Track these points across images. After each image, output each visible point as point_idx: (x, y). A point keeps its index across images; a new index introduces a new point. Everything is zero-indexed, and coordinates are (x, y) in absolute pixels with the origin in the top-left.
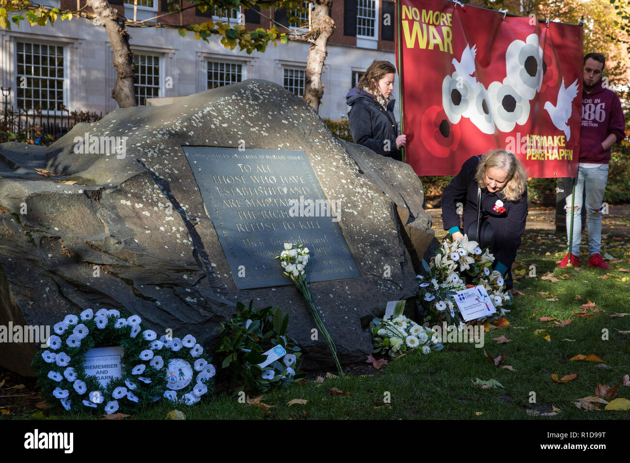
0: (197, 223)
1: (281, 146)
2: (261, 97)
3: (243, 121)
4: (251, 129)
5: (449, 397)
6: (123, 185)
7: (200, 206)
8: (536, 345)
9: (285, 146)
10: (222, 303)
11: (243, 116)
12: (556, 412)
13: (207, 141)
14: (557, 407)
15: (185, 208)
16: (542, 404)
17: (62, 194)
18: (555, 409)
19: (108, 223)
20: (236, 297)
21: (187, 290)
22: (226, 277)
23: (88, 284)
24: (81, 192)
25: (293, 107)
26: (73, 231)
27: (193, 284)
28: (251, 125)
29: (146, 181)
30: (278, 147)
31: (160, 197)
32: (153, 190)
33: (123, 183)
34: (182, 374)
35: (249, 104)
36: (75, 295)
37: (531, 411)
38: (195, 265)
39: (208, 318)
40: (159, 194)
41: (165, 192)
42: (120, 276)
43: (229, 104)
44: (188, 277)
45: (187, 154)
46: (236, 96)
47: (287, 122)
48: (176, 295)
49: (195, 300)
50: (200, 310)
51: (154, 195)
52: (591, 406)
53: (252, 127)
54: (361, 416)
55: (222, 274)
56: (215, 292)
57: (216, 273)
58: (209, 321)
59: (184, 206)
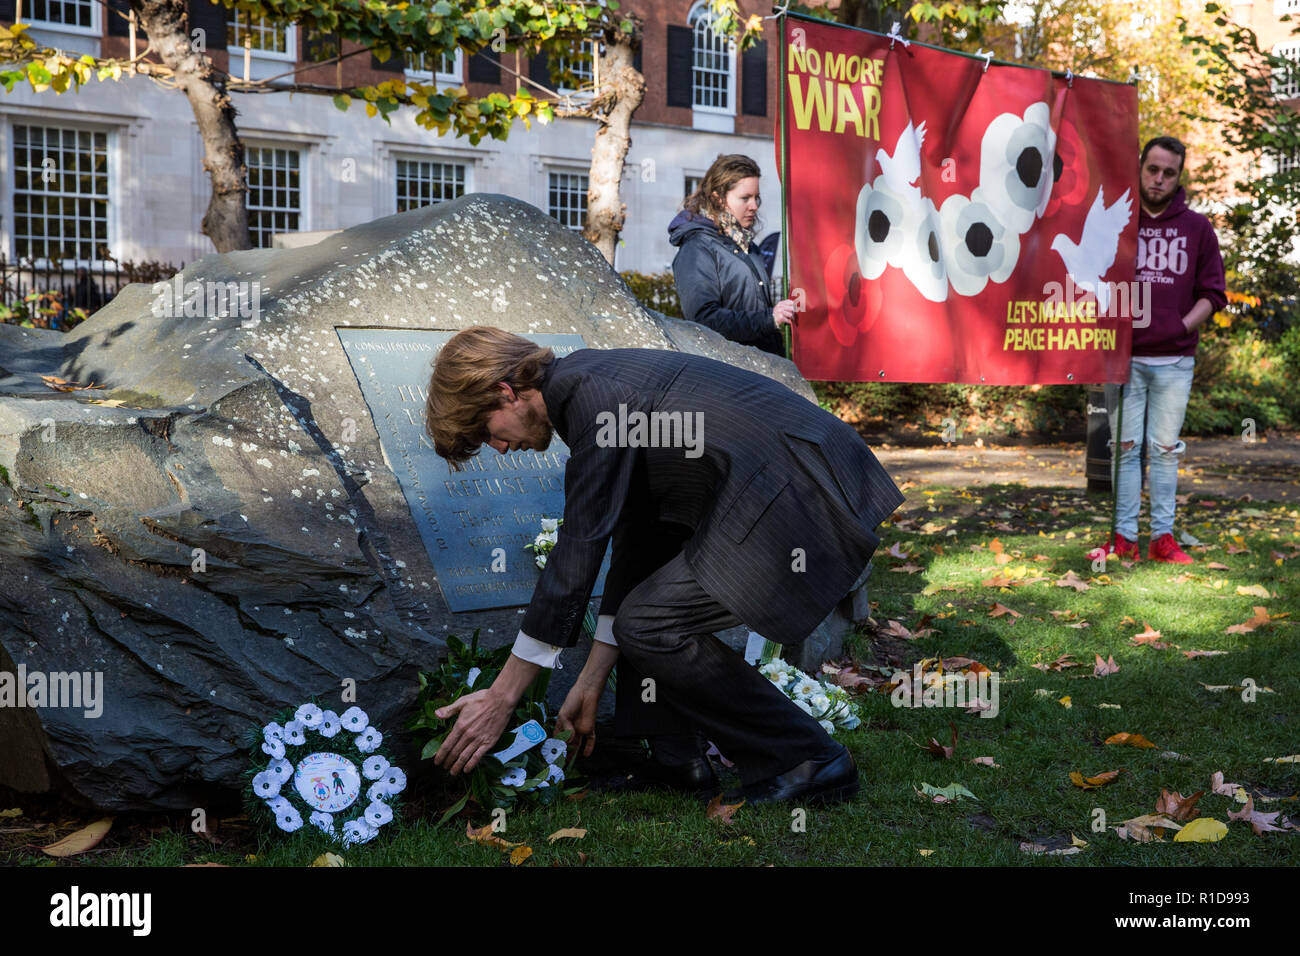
0: (367, 481)
1: (534, 325)
2: (495, 229)
3: (459, 278)
4: (475, 293)
5: (868, 822)
6: (218, 406)
7: (372, 447)
8: (1043, 715)
9: (544, 326)
10: (418, 640)
11: (458, 267)
12: (1078, 847)
13: (386, 317)
14: (1080, 836)
15: (341, 452)
16: (1052, 832)
17: (94, 426)
18: (1076, 841)
19: (187, 482)
20: (445, 627)
21: (347, 614)
22: (424, 588)
23: (148, 605)
24: (132, 421)
25: (558, 249)
26: (116, 499)
27: (359, 602)
28: (475, 284)
29: (265, 398)
30: (528, 329)
31: (291, 430)
32: (278, 415)
33: (217, 403)
34: (339, 783)
35: (471, 243)
36: (121, 627)
37: (1029, 846)
38: (364, 564)
39: (389, 670)
40: (289, 423)
41: (302, 420)
42: (213, 588)
43: (431, 243)
44: (350, 588)
45: (347, 345)
46: (444, 227)
47: (546, 279)
48: (325, 625)
49: (363, 635)
50: (374, 655)
51: (281, 426)
52: (1146, 834)
53: (476, 289)
54: (693, 860)
55: (417, 582)
56: (404, 618)
57: (405, 581)
58: (392, 675)
59: (341, 447)
